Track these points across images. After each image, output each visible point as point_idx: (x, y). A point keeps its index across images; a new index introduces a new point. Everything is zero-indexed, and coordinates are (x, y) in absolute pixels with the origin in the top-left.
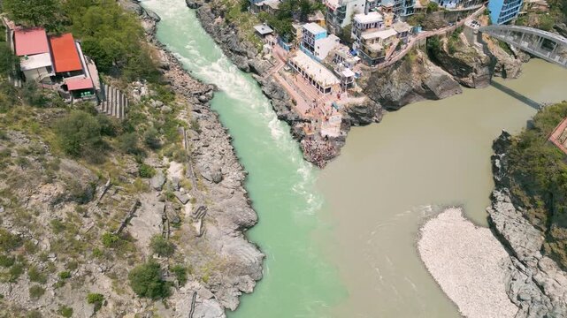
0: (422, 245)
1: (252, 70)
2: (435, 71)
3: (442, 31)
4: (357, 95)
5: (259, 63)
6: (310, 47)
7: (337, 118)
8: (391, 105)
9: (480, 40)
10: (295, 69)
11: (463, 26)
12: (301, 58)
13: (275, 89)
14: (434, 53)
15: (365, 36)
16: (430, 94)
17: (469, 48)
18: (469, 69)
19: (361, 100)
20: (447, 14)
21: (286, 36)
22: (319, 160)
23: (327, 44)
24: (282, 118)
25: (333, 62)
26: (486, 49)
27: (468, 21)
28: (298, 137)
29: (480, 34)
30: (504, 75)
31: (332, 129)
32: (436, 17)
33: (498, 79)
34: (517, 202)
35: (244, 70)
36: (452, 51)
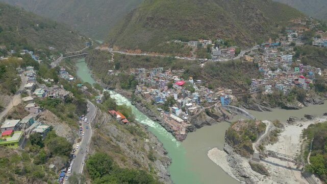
0: (208, 155)
1: (158, 120)
2: (208, 118)
3: (209, 107)
4: (188, 123)
5: (159, 118)
6: (174, 113)
7: (184, 130)
8: (198, 127)
9: (220, 109)
10: (171, 119)
11: (214, 107)
12: (172, 116)
13: (165, 124)
14: (208, 113)
15: (189, 109)
16: (208, 124)
17: (217, 111)
18: (218, 117)
19: (189, 125)
20: (209, 103)
21: (167, 110)
22: (181, 140)
23: (179, 112)
24: (169, 131)
25: (181, 116)
26: (221, 111)
27: (216, 105)
28: (174, 135)
29: (219, 108)
30: (229, 119)
31: (183, 133)
32: (207, 104)
33: (227, 120)
34: (229, 144)
35: (155, 121)
36: (213, 112)
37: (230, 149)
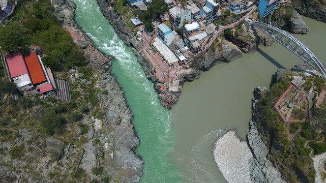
1: (132, 45)
3: (232, 25)
4: (186, 68)
5: (136, 43)
6: (162, 36)
7: (176, 82)
8: (205, 69)
9: (252, 28)
10: (155, 50)
11: (244, 21)
12: (158, 43)
13: (144, 60)
14: (227, 36)
15: (191, 38)
16: (225, 60)
17: (247, 34)
18: (246, 44)
19: (189, 71)
20: (235, 16)
21: (149, 29)
22: (169, 105)
23: (171, 36)
24: (149, 79)
25: (174, 48)
26: (255, 33)
27: (247, 18)
28: (158, 91)
29: (252, 26)
30: (265, 44)
31: (174, 88)
32: (229, 18)
35: (127, 45)
36: (237, 36)
37: (261, 149)
